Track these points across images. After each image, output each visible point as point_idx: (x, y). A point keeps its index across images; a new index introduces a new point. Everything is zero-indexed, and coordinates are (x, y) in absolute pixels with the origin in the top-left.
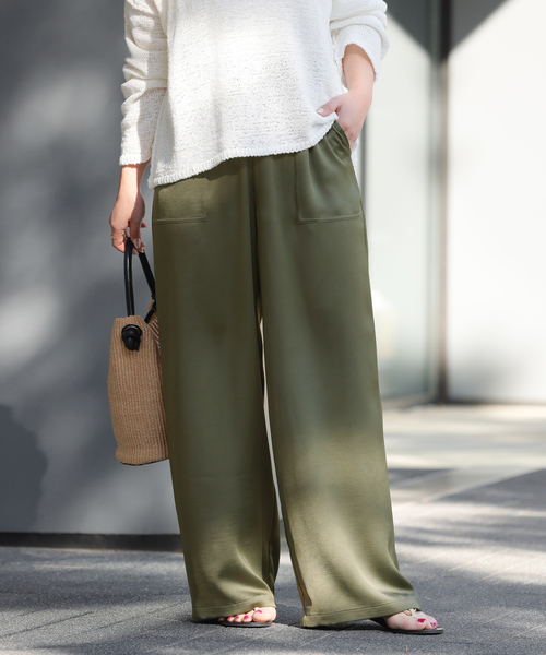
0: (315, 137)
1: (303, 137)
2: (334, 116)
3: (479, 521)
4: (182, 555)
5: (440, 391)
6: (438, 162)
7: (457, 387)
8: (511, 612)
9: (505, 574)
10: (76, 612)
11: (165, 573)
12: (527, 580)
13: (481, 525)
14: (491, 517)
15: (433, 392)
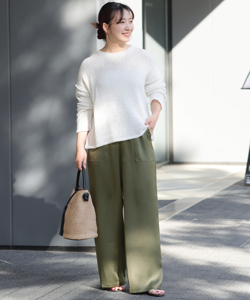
2: (148, 126)
8: (196, 281)
9: (194, 260)
10: (58, 286)
12: (201, 263)
13: (185, 232)
14: (189, 228)
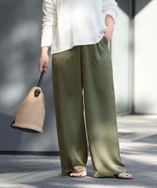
0: (98, 40)
1: (95, 40)
2: (104, 34)
3: (143, 147)
4: (60, 157)
5: (132, 111)
6: (132, 47)
7: (137, 110)
8: (152, 173)
9: (151, 162)
10: (30, 173)
11: (55, 162)
13: (144, 148)
14: (147, 146)
15: (130, 111)
